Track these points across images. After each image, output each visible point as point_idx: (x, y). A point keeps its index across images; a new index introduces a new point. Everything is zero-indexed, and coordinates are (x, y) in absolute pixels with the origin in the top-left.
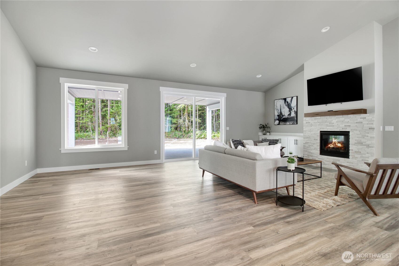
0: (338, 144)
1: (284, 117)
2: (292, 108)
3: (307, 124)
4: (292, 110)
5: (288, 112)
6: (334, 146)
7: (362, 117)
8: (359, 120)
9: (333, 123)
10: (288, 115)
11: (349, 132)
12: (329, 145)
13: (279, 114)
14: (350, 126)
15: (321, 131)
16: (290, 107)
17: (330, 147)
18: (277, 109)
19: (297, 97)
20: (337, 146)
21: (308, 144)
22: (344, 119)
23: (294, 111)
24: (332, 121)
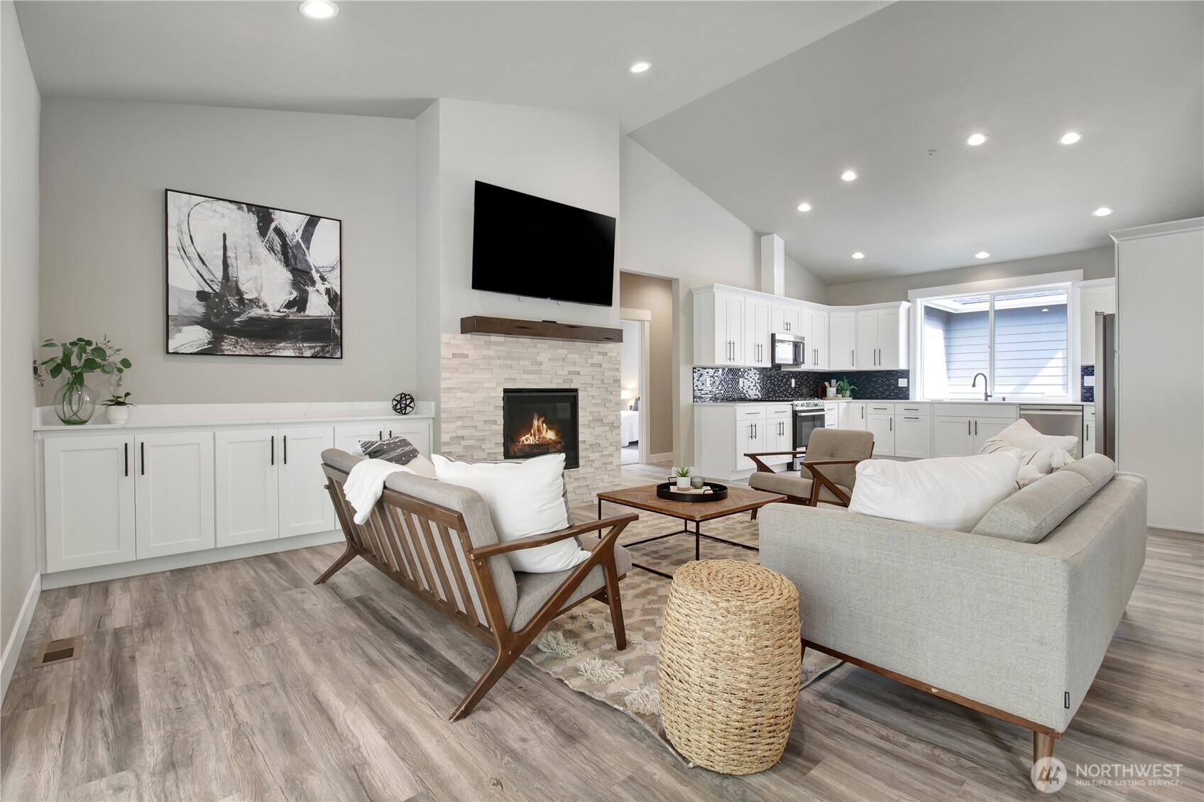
0: (547, 431)
1: (256, 312)
2: (316, 276)
3: (456, 361)
4: (313, 283)
5: (288, 287)
6: (537, 438)
7: (601, 351)
8: (597, 359)
9: (541, 363)
10: (290, 305)
11: (576, 391)
12: (523, 438)
13: (208, 289)
14: (578, 373)
15: (506, 391)
16: (299, 267)
17: (526, 443)
20: (544, 438)
22: (565, 351)
23: (324, 293)
24: (539, 356)
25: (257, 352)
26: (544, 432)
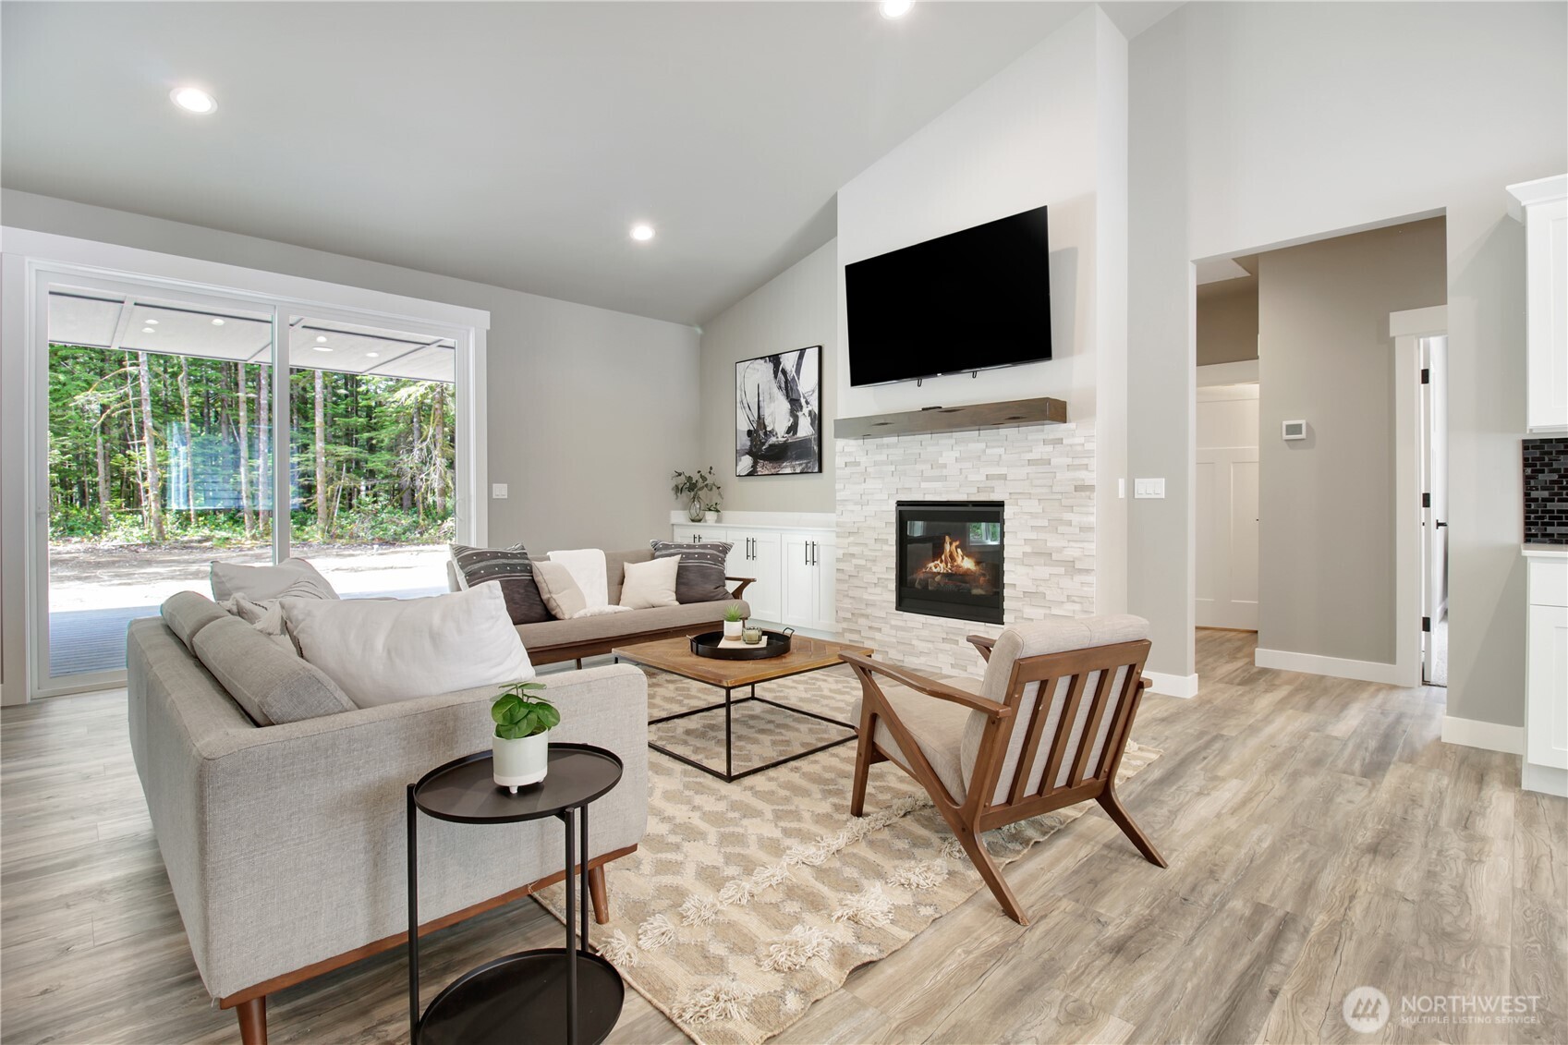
0: (963, 559)
1: (773, 440)
2: (803, 401)
3: (848, 471)
4: (801, 407)
5: (788, 416)
6: (949, 566)
7: (1051, 437)
8: (1040, 451)
9: (945, 466)
10: (788, 432)
11: (1001, 504)
12: (932, 565)
13: (752, 428)
14: (1004, 477)
15: (900, 504)
16: (794, 397)
17: (935, 570)
18: (745, 402)
19: (820, 348)
20: (959, 566)
21: (855, 561)
22: (982, 445)
23: (807, 414)
24: (941, 456)
25: (773, 471)
26: (959, 560)
